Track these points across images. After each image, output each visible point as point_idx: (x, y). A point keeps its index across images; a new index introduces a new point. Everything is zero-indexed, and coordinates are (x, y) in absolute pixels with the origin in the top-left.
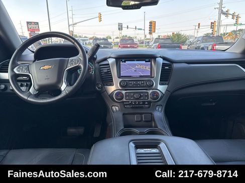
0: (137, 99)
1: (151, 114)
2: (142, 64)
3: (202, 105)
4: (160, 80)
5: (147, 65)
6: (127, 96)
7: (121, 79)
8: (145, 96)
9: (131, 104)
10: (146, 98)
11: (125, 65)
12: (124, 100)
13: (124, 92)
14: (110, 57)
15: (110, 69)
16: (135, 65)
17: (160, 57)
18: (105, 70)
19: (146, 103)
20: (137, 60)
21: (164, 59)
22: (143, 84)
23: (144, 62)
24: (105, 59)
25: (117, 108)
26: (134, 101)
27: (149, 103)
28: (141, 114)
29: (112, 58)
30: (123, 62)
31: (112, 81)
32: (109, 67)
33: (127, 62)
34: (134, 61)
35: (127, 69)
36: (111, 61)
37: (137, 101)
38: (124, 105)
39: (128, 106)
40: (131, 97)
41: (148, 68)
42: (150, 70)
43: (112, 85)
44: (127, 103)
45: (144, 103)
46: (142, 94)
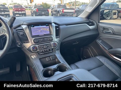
0: (46, 49)
1: (55, 55)
2: (44, 28)
3: (73, 44)
4: (56, 36)
5: (47, 28)
7: (34, 38)
8: (50, 46)
9: (43, 52)
10: (51, 47)
11: (34, 29)
12: (38, 50)
13: (37, 46)
14: (23, 24)
15: (25, 32)
16: (40, 28)
17: (53, 23)
18: (21, 33)
19: (51, 50)
20: (41, 25)
21: (55, 23)
22: (48, 39)
23: (45, 26)
24: (20, 26)
25: (34, 56)
26: (44, 50)
27: (52, 49)
28: (49, 56)
29: (24, 25)
30: (32, 27)
31: (28, 40)
32: (24, 31)
33: (35, 27)
34: (39, 26)
35: (36, 31)
36: (24, 27)
37: (46, 50)
38: (39, 53)
39: (41, 54)
40: (42, 48)
41: (48, 30)
42: (49, 30)
43: (28, 42)
44: (40, 52)
45: (50, 50)
46: (48, 45)
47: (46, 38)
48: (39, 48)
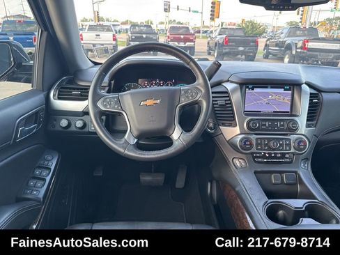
0: (274, 150)
1: (296, 172)
2: (277, 94)
4: (307, 120)
5: (287, 94)
6: (259, 144)
7: (250, 118)
8: (286, 144)
9: (264, 157)
10: (288, 148)
11: (252, 94)
12: (254, 150)
13: (253, 137)
14: (228, 81)
15: (230, 100)
16: (268, 94)
17: (306, 83)
18: (221, 102)
19: (287, 156)
20: (272, 88)
21: (310, 86)
22: (283, 125)
23: (281, 91)
24: (219, 84)
25: (242, 161)
26: (267, 152)
28: (281, 172)
29: (232, 82)
30: (249, 89)
31: (235, 119)
32: (229, 96)
33: (256, 90)
34: (267, 87)
35: (256, 100)
36: (229, 86)
37: (272, 152)
38: (254, 158)
39: (260, 160)
40: (266, 145)
41: (288, 100)
42: (290, 103)
43: (233, 125)
44: (258, 155)
45: (283, 156)
46: (281, 142)
47: (281, 123)
48: (257, 144)
